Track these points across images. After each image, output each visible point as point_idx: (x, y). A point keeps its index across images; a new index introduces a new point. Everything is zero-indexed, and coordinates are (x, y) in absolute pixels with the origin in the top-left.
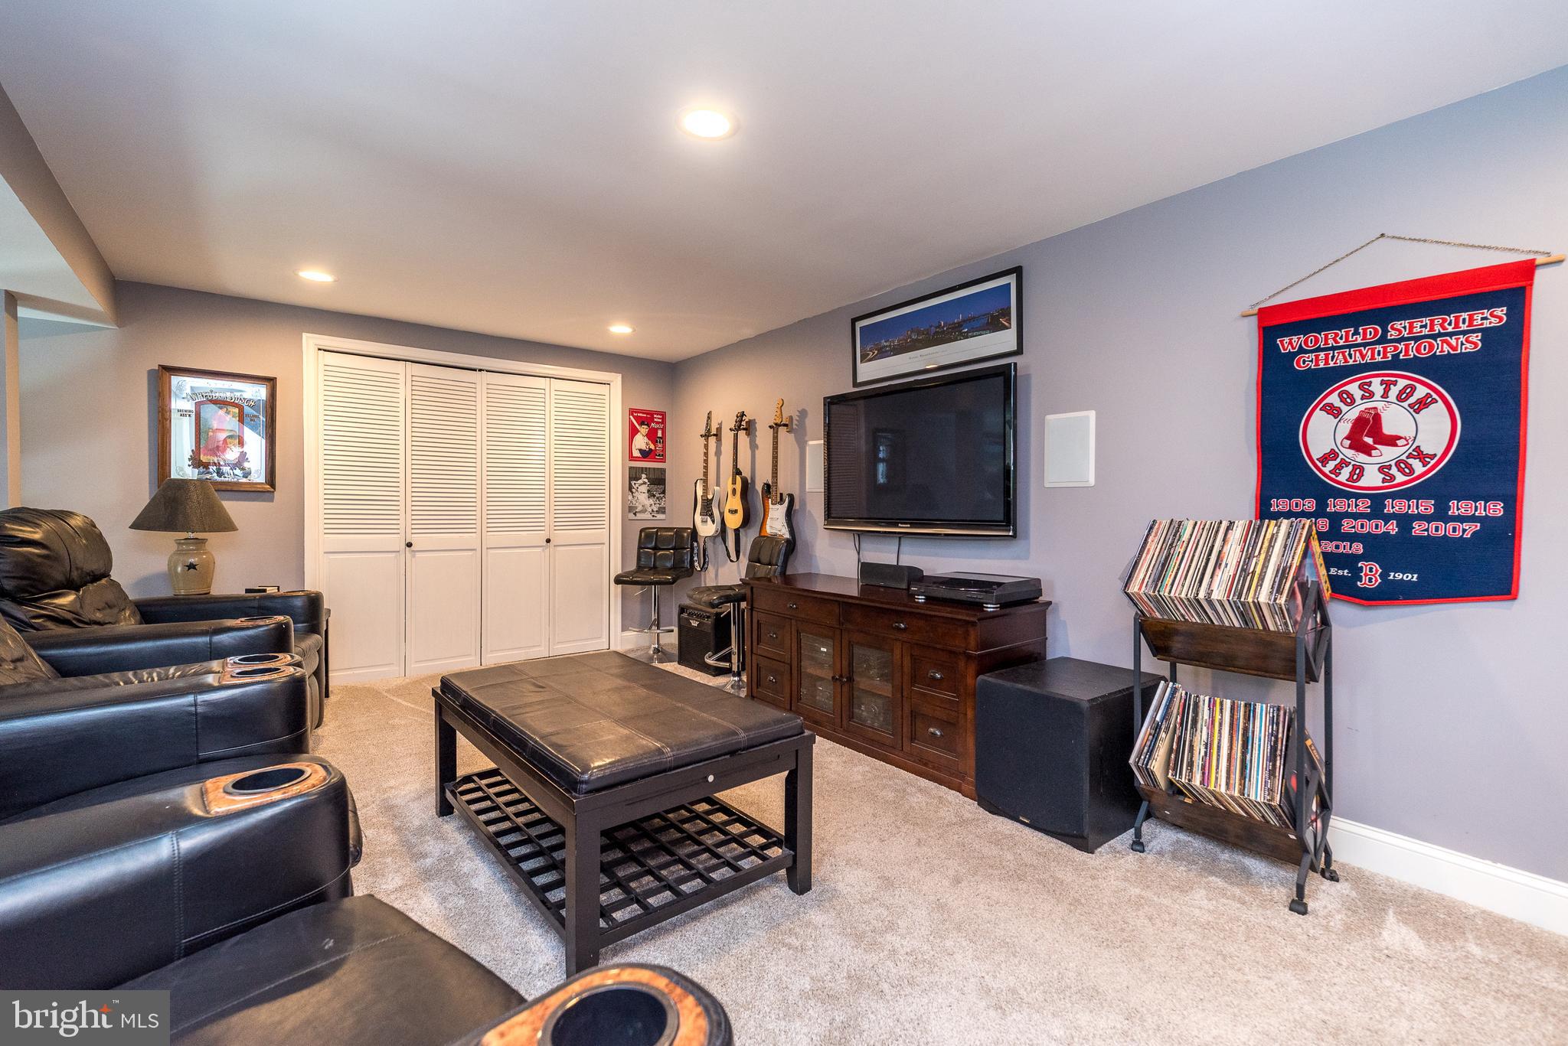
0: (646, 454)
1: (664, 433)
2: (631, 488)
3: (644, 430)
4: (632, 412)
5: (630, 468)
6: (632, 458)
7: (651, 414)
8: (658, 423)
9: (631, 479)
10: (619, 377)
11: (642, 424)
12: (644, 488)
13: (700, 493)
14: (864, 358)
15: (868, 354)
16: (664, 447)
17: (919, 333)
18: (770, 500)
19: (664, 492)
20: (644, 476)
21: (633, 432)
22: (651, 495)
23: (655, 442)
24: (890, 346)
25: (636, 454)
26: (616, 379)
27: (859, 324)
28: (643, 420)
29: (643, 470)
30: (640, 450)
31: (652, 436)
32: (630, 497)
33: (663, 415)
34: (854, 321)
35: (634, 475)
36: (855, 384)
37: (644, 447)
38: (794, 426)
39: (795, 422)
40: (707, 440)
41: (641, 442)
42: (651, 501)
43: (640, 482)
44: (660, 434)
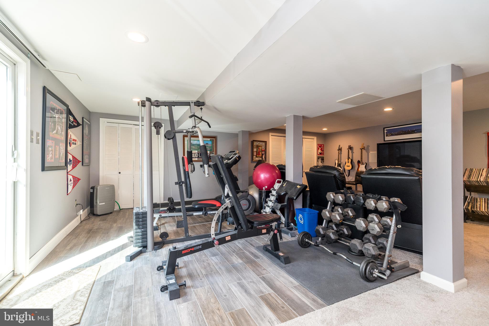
0: (321, 154)
1: (324, 149)
2: (318, 161)
3: (320, 148)
4: (318, 144)
5: (318, 157)
6: (318, 155)
7: (321, 145)
8: (322, 147)
9: (318, 159)
10: (316, 137)
11: (320, 147)
12: (320, 161)
13: (337, 162)
14: (387, 136)
15: (388, 135)
16: (324, 152)
17: (403, 132)
18: (360, 164)
19: (324, 162)
20: (320, 158)
21: (318, 149)
22: (321, 163)
23: (322, 151)
24: (395, 134)
25: (319, 154)
26: (315, 138)
27: (385, 129)
28: (320, 146)
29: (320, 157)
30: (320, 153)
31: (321, 150)
32: (318, 163)
33: (323, 145)
34: (384, 128)
35: (318, 158)
36: (384, 141)
37: (320, 152)
38: (365, 149)
39: (366, 148)
40: (339, 151)
41: (320, 151)
42: (321, 164)
43: (319, 159)
44: (323, 149)
